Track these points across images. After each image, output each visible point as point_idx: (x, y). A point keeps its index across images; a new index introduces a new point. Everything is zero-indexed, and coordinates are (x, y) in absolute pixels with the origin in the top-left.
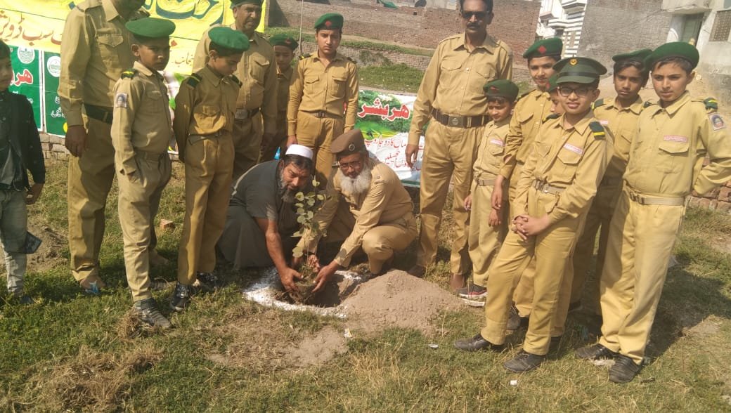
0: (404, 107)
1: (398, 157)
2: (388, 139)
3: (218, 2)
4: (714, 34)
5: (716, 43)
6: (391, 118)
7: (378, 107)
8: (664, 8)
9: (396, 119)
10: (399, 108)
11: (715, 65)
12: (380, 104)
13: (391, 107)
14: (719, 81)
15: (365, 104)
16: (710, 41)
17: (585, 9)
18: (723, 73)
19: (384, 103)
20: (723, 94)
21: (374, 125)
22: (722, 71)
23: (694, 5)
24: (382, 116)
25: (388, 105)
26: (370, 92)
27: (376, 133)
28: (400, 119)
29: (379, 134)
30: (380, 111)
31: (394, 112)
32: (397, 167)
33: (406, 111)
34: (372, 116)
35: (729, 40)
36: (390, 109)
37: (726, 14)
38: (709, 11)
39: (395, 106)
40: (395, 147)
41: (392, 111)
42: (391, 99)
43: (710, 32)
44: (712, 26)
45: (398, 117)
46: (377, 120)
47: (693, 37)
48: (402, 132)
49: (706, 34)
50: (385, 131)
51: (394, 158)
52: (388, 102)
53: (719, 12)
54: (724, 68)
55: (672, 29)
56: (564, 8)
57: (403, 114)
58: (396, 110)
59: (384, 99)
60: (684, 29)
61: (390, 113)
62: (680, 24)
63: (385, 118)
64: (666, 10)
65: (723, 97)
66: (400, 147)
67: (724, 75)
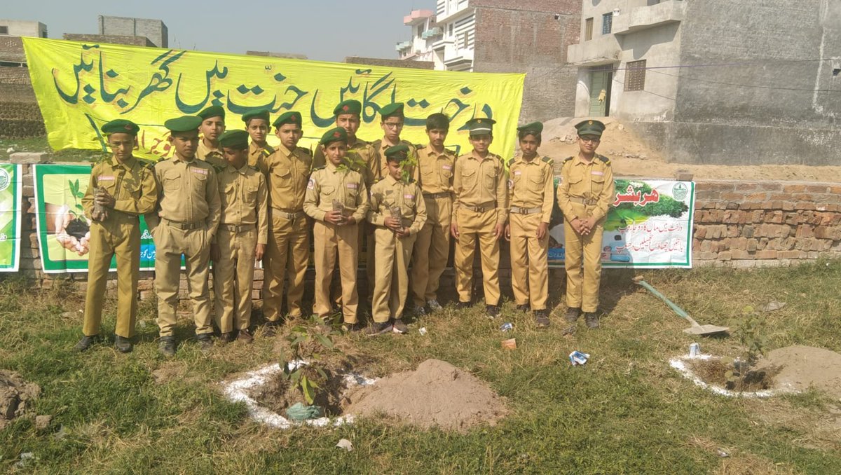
0: (654, 192)
1: (652, 240)
2: (641, 224)
3: (468, 105)
4: (627, 84)
5: (631, 92)
6: (643, 204)
7: (631, 194)
8: (570, 62)
9: (648, 204)
10: (649, 193)
11: (635, 114)
12: (633, 191)
13: (643, 193)
14: (644, 129)
15: (619, 193)
16: (625, 91)
17: (472, 66)
18: (646, 121)
19: (636, 189)
20: (650, 141)
21: (627, 212)
22: (644, 119)
23: (603, 57)
24: (635, 202)
25: (640, 191)
26: (622, 181)
27: (629, 221)
28: (651, 204)
29: (632, 220)
30: (633, 198)
31: (646, 197)
32: (652, 250)
33: (656, 195)
34: (625, 204)
35: (645, 88)
36: (642, 195)
37: (636, 65)
38: (618, 63)
39: (646, 192)
40: (649, 231)
41: (643, 196)
42: (642, 185)
43: (623, 82)
44: (624, 77)
45: (649, 202)
46: (630, 207)
47: (603, 88)
48: (653, 215)
49: (619, 84)
50: (636, 216)
51: (648, 242)
52: (640, 188)
53: (628, 63)
54: (645, 116)
55: (580, 82)
56: (448, 65)
57: (653, 198)
58: (647, 195)
59: (636, 186)
60: (592, 80)
61: (642, 198)
62: (587, 76)
63: (637, 204)
64: (573, 64)
65: (650, 144)
66: (653, 230)
67: (647, 123)
